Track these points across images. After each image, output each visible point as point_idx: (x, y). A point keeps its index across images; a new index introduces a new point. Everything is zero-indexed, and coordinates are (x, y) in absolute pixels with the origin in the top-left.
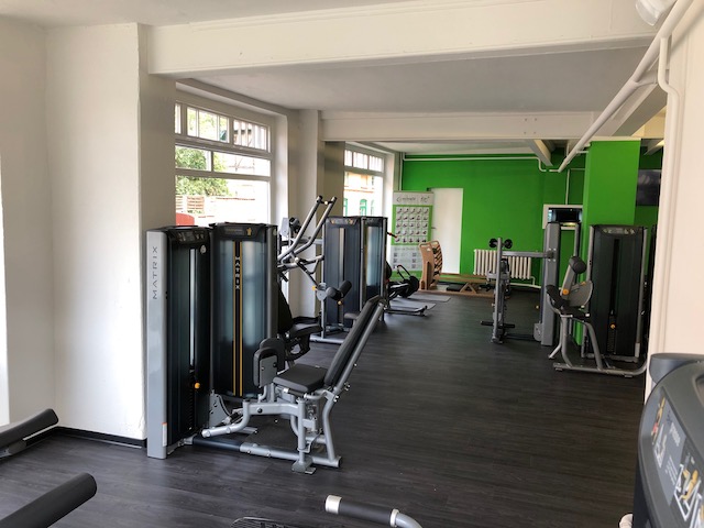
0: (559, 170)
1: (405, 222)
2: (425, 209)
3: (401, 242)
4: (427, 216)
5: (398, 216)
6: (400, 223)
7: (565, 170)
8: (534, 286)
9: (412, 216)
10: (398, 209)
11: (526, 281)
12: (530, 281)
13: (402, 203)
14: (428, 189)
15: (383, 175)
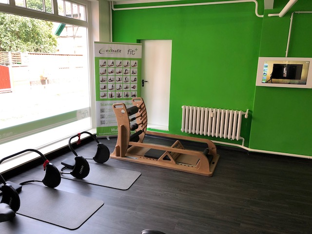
0: (281, 14)
1: (111, 76)
2: (133, 63)
3: (108, 97)
4: (136, 70)
5: (102, 70)
6: (104, 77)
7: (288, 14)
8: (242, 147)
9: (118, 70)
10: (101, 62)
11: (235, 141)
12: (240, 142)
13: (106, 55)
14: (139, 41)
15: (88, 24)
